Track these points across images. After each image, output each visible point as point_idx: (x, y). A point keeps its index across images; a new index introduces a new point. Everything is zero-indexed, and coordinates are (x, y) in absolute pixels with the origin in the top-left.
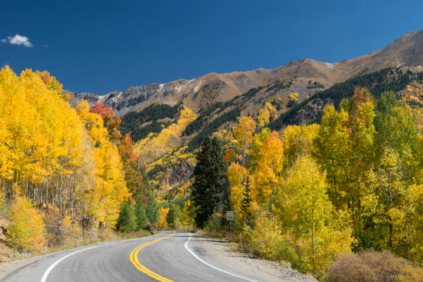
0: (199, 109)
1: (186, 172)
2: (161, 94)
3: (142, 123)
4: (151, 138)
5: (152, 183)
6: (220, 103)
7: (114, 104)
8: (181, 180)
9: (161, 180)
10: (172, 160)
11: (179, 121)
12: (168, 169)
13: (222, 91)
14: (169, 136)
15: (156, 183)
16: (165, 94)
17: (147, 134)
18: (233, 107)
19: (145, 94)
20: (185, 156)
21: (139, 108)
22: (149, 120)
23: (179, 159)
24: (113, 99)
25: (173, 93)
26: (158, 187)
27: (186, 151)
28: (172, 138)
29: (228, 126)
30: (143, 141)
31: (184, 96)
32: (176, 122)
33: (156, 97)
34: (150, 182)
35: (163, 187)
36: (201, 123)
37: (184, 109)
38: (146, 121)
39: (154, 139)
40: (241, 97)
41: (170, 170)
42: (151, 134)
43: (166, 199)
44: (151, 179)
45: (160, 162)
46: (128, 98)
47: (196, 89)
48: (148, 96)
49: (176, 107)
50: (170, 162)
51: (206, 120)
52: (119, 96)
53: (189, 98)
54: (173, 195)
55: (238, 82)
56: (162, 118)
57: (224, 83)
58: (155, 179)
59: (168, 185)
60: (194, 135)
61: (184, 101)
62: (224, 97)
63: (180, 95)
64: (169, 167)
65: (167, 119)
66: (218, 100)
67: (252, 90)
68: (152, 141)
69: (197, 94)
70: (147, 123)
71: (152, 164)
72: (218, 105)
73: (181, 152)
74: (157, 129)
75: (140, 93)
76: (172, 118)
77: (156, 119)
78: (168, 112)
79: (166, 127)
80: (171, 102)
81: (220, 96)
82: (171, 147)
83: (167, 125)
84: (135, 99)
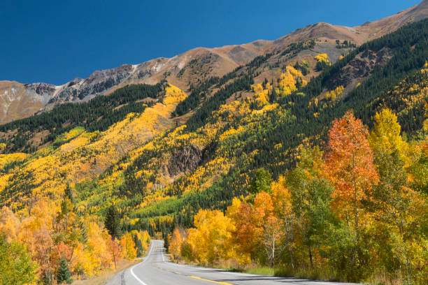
0: (189, 87)
1: (191, 157)
2: (135, 75)
3: (115, 106)
4: (131, 119)
5: (143, 174)
6: (216, 79)
7: (75, 92)
8: (185, 168)
9: (156, 169)
10: (168, 143)
11: (165, 101)
12: (163, 154)
13: (216, 64)
14: (156, 116)
15: (149, 173)
16: (141, 75)
17: (125, 115)
18: (237, 78)
19: (114, 77)
20: (186, 136)
21: (107, 93)
22: (124, 102)
23: (178, 141)
24: (74, 86)
25: (150, 73)
26: (152, 179)
27: (184, 132)
28: (160, 119)
29: (240, 96)
30: (120, 124)
31: (167, 74)
32: (161, 101)
33: (129, 79)
34: (139, 173)
35: (161, 179)
36: (197, 99)
37: (168, 86)
38: (121, 104)
39: (136, 120)
40: (246, 68)
41: (167, 155)
42: (131, 115)
43: (170, 194)
44: (139, 169)
45: (150, 146)
46: (93, 83)
47: (181, 66)
48: (119, 79)
49: (158, 86)
50: (166, 145)
51: (203, 95)
52: (81, 83)
53: (173, 76)
54: (182, 188)
55: (234, 55)
56: (141, 98)
57: (217, 56)
58: (147, 169)
59: (168, 176)
60: (190, 114)
61: (168, 79)
62: (220, 70)
63: (161, 74)
64: (166, 151)
65: (149, 99)
66: (212, 75)
67: (259, 58)
68: (133, 123)
69: (183, 71)
70: (120, 106)
71: (139, 150)
72: (213, 81)
73: (179, 132)
74: (139, 110)
75: (107, 77)
76: (155, 97)
77: (134, 100)
78: (150, 92)
80: (151, 82)
81: (214, 70)
82: (160, 130)
83: (150, 105)
84: (102, 83)
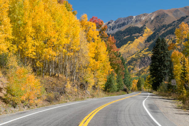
0: (154, 29)
1: (147, 61)
2: (134, 21)
3: (125, 36)
4: (129, 44)
5: (130, 67)
6: (165, 25)
7: (110, 27)
8: (145, 65)
9: (134, 65)
10: (140, 55)
11: (144, 35)
12: (138, 60)
13: (166, 19)
14: (138, 43)
15: (132, 67)
16: (136, 21)
17: (127, 42)
18: (172, 27)
19: (126, 21)
20: (147, 53)
21: (123, 29)
22: (128, 35)
23: (144, 55)
24: (110, 24)
25: (140, 20)
26: (133, 69)
27: (147, 51)
28: (140, 44)
29: (170, 37)
30: (125, 46)
31: (146, 22)
32: (142, 35)
33: (132, 22)
34: (129, 67)
35: (136, 69)
36: (155, 36)
37: (146, 29)
38: (127, 35)
39: (131, 44)
40: (177, 22)
41: (139, 60)
42: (129, 42)
43: (137, 75)
44: (129, 65)
45: (134, 56)
46: (118, 24)
47: (152, 18)
48: (128, 22)
49: (142, 28)
50: (139, 56)
51: (158, 34)
52: (113, 23)
53: (149, 23)
54: (141, 73)
55: (175, 14)
56: (135, 33)
57: (167, 15)
58: (132, 65)
59: (138, 68)
60: (151, 42)
61: (146, 25)
62: (167, 22)
63: (144, 22)
64: (139, 59)
65: (137, 34)
66: (164, 23)
67: (182, 17)
68: (130, 46)
69: (153, 21)
70: (127, 37)
71: (130, 57)
72: (164, 26)
73: (145, 51)
74: (132, 40)
75: (123, 21)
76: (140, 33)
77: (132, 34)
78: (138, 31)
79: (137, 38)
80: (139, 25)
81: (165, 21)
82: (139, 48)
83: (137, 37)
84: (121, 24)
